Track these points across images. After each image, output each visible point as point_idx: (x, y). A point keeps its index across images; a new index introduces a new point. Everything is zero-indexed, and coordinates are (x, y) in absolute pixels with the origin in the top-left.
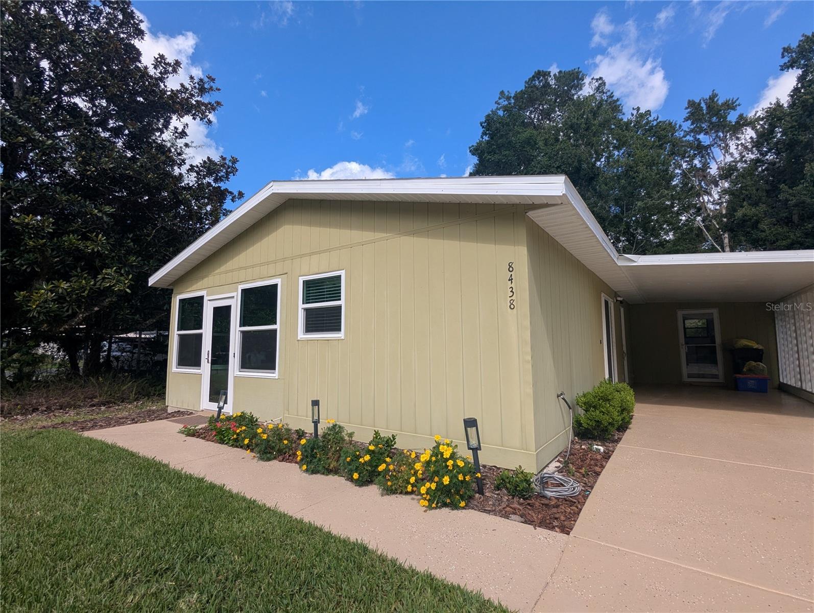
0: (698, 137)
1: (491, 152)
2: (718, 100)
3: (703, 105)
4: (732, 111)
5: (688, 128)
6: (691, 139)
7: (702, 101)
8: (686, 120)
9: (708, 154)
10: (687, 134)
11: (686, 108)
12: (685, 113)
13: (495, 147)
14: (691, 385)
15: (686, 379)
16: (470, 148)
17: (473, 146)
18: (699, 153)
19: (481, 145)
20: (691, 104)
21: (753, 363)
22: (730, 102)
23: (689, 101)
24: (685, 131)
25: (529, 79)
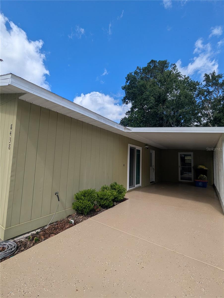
0: (208, 88)
1: (129, 89)
2: (215, 74)
3: (210, 76)
4: (221, 79)
5: (205, 84)
6: (206, 89)
7: (210, 74)
8: (204, 81)
9: (212, 94)
10: (204, 86)
11: (204, 77)
12: (204, 79)
13: (130, 87)
14: (182, 183)
15: (180, 180)
16: (122, 87)
17: (123, 86)
18: (208, 94)
19: (126, 86)
20: (206, 75)
21: (202, 175)
22: (220, 75)
23: (205, 74)
24: (203, 86)
25: (149, 63)
